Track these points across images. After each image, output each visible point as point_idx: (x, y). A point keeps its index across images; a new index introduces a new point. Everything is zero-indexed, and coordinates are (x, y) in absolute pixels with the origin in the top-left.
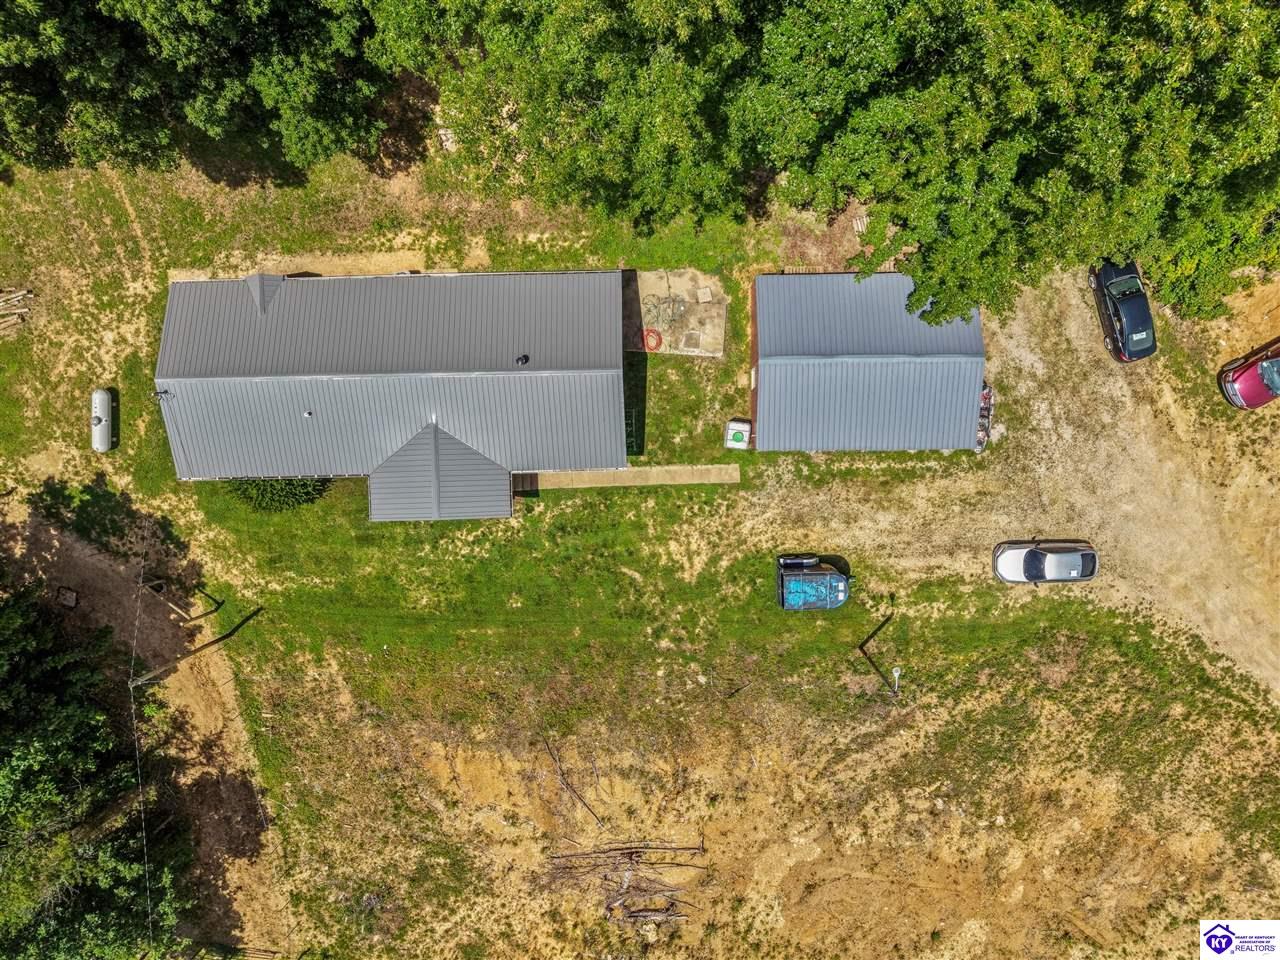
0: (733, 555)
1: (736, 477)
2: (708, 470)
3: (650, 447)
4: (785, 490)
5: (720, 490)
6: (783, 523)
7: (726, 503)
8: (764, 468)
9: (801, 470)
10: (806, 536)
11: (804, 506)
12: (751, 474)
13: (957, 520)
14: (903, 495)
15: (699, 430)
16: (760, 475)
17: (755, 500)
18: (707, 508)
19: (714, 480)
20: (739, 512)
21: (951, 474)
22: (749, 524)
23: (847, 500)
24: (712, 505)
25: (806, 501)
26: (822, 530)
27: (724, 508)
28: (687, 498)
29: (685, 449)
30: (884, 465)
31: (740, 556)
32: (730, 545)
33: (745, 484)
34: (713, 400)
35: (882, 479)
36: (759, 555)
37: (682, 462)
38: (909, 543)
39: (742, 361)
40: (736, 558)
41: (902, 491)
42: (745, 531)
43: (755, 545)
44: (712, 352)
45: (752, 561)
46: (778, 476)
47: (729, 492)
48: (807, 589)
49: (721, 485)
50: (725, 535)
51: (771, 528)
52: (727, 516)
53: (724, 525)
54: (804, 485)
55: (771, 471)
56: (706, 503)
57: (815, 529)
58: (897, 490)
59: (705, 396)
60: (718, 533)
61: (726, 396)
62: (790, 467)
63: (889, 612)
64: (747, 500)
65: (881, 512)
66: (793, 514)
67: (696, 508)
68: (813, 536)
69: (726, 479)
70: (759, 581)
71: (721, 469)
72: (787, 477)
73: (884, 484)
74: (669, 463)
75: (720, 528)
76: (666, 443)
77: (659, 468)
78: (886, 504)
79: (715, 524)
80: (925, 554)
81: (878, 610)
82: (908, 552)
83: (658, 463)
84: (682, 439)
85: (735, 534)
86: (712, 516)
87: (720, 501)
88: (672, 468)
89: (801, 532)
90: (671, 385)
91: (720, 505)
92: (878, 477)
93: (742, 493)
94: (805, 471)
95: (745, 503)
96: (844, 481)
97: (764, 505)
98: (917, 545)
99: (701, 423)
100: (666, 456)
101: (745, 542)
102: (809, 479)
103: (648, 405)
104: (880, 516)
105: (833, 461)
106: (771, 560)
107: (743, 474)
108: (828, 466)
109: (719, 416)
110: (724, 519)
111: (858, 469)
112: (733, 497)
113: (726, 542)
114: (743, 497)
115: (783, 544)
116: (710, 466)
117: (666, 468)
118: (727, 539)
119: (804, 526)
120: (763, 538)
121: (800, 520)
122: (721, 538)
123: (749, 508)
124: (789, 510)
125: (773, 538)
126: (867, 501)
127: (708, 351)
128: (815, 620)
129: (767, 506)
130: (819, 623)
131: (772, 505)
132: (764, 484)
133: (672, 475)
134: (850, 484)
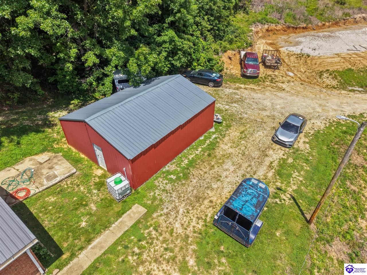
0: (190, 251)
1: (143, 210)
2: (121, 222)
3: (65, 245)
4: (174, 193)
5: (140, 226)
6: (193, 207)
7: (151, 228)
8: (152, 194)
9: (171, 178)
10: (211, 202)
11: (192, 191)
12: (149, 202)
13: (249, 145)
14: (221, 153)
15: (94, 208)
16: (154, 199)
17: (165, 211)
18: (143, 243)
19: (130, 223)
20: (164, 225)
21: (225, 135)
22: (177, 225)
23: (206, 173)
24: (145, 238)
25: (190, 189)
26: (213, 193)
27: (154, 232)
28: (123, 250)
29: (93, 225)
30: (200, 149)
31: (194, 247)
32: (181, 248)
33: (151, 210)
34: (90, 192)
35: (206, 154)
36: (202, 235)
37: (99, 233)
38: (250, 166)
39: (91, 167)
40: (194, 251)
41: (219, 152)
42: (180, 231)
43: (195, 232)
44: (69, 172)
45: (204, 242)
46: (163, 190)
47: (147, 222)
48: (244, 199)
49: (138, 222)
50: (171, 246)
51: (191, 215)
52: (161, 234)
53: (165, 241)
54: (180, 183)
55: (157, 192)
56: (140, 240)
57: (210, 195)
58: (217, 154)
59: (83, 193)
60: (166, 249)
61: (96, 184)
62: (164, 182)
63: (289, 196)
64: (161, 215)
65: (224, 165)
66: (192, 199)
67: (136, 250)
68: (214, 199)
69: (137, 217)
70: (222, 248)
71: (129, 215)
72: (169, 187)
73: (209, 155)
74: (89, 241)
75: (164, 245)
76: (76, 232)
77: (84, 252)
78: (221, 161)
79: (159, 246)
80: (261, 164)
81: (284, 200)
82: (255, 169)
83: (82, 249)
84: (86, 222)
85: (177, 239)
86: (152, 244)
87: (147, 231)
88: (94, 243)
89: (206, 202)
90: (54, 204)
91: (149, 234)
92: (203, 155)
93: (155, 215)
94: (173, 177)
95: (163, 217)
96: (194, 167)
97: (173, 208)
98: (253, 163)
99: (92, 205)
100: (83, 239)
101: (187, 237)
102: (179, 179)
103: (44, 225)
104: (226, 167)
105: (180, 164)
106: (212, 230)
107: (144, 206)
108: (180, 167)
109: (100, 194)
110: (161, 238)
111: (192, 158)
112: (152, 222)
113: (177, 249)
114: (158, 216)
115: (206, 216)
116: (120, 219)
117: (90, 247)
118: (176, 246)
119: (205, 198)
120: (194, 224)
121: (198, 199)
122: (172, 251)
123: (167, 217)
124: (188, 199)
125: (198, 218)
126: (213, 166)
127: (64, 174)
128: (275, 235)
129: (176, 207)
130: (278, 234)
131: (177, 204)
132: (161, 200)
133: (100, 246)
134: (198, 166)
